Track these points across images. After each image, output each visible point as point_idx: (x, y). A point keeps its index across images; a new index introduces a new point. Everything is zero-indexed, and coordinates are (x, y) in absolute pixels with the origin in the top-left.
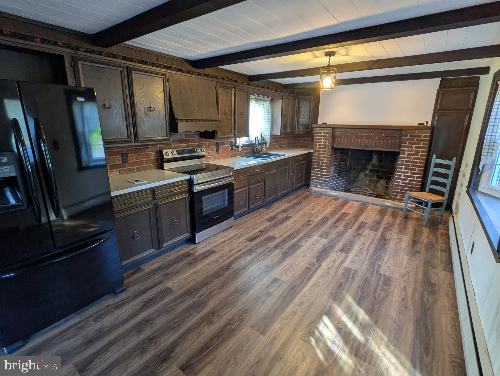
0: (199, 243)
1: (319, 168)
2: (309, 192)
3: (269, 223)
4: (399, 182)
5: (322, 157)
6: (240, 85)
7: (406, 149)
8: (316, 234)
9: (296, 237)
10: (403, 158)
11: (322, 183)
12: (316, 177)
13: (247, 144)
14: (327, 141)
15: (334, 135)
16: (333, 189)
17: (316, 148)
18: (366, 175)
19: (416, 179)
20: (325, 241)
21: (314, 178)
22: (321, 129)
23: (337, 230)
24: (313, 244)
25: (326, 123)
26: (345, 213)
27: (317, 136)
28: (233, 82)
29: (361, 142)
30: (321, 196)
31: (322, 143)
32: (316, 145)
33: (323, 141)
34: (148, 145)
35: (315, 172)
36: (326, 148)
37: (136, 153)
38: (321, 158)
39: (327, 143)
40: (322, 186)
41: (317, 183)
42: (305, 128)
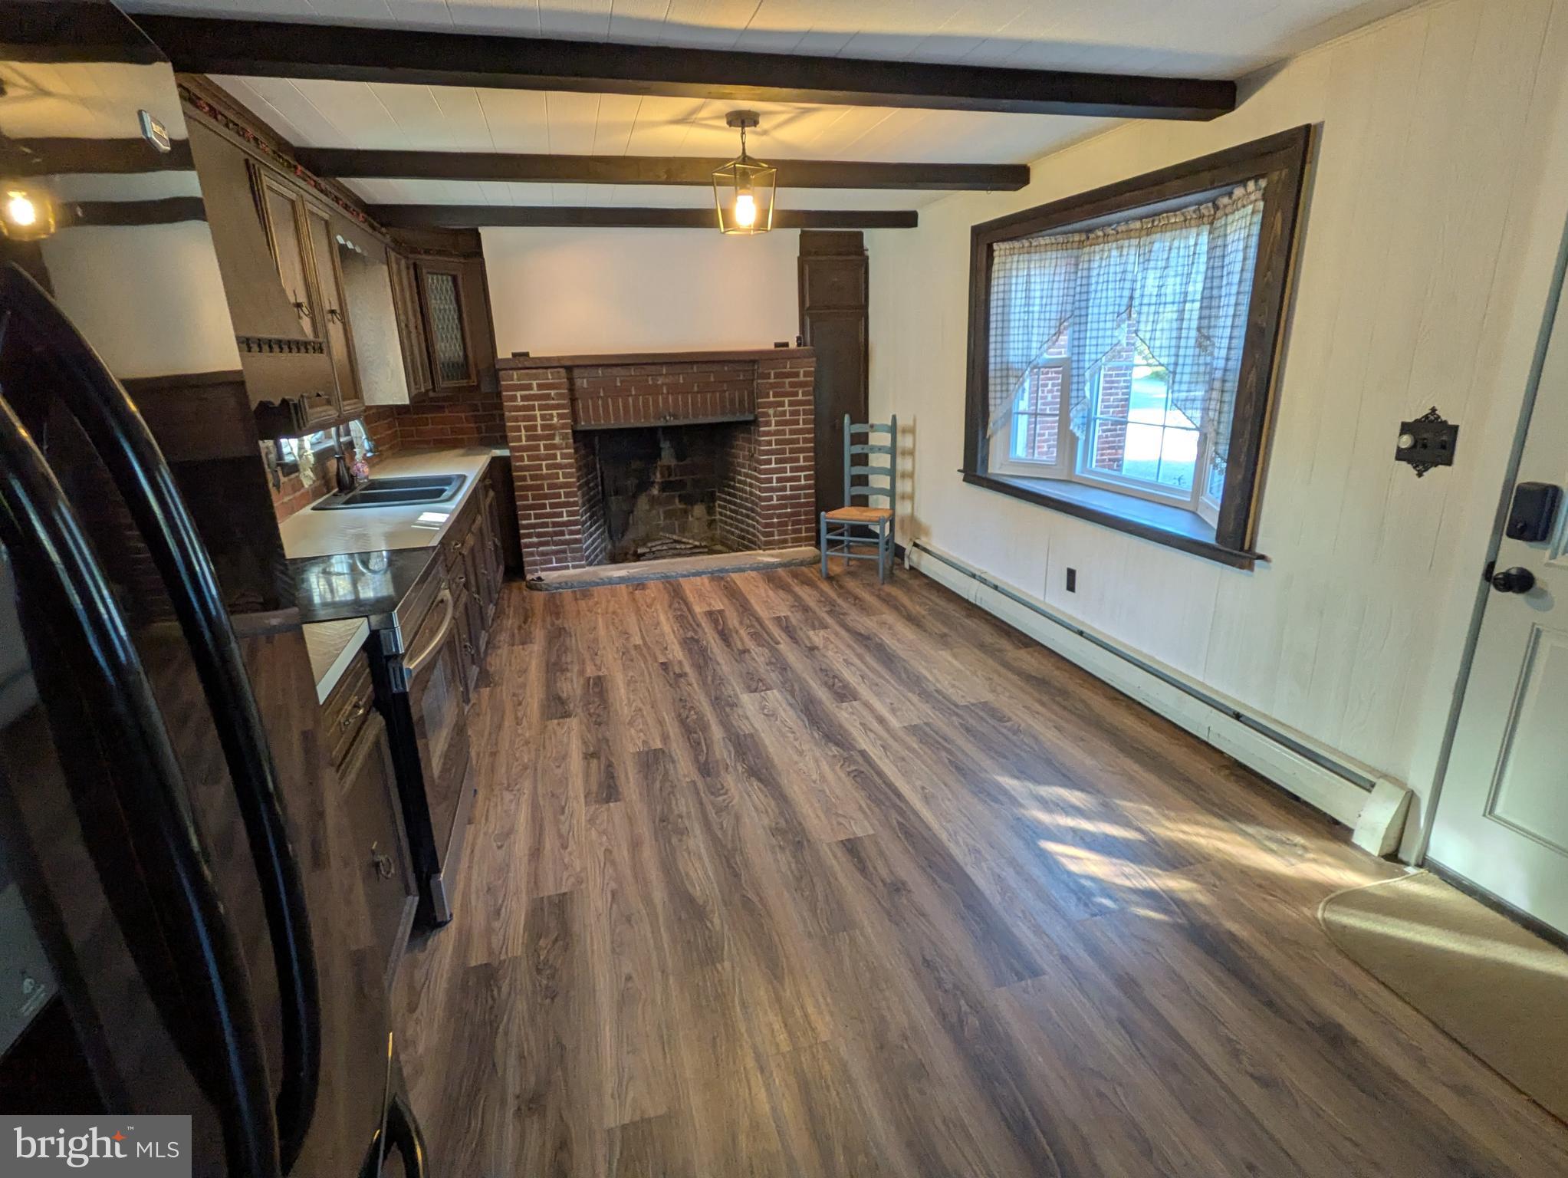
1: (544, 506)
2: (542, 589)
3: (574, 723)
4: (771, 499)
5: (548, 467)
7: (771, 411)
8: (734, 690)
9: (702, 719)
10: (768, 434)
11: (564, 551)
12: (539, 535)
14: (554, 412)
15: (574, 391)
17: (519, 439)
18: (653, 501)
19: (803, 482)
20: (777, 696)
21: (535, 540)
22: (527, 374)
23: (759, 658)
24: (766, 715)
25: (526, 354)
26: (711, 612)
27: (513, 398)
28: (283, 166)
29: (655, 403)
31: (539, 422)
32: (518, 429)
33: (538, 413)
35: (533, 521)
36: (554, 435)
38: (544, 472)
39: (555, 419)
40: (565, 560)
41: (548, 554)
42: (456, 375)
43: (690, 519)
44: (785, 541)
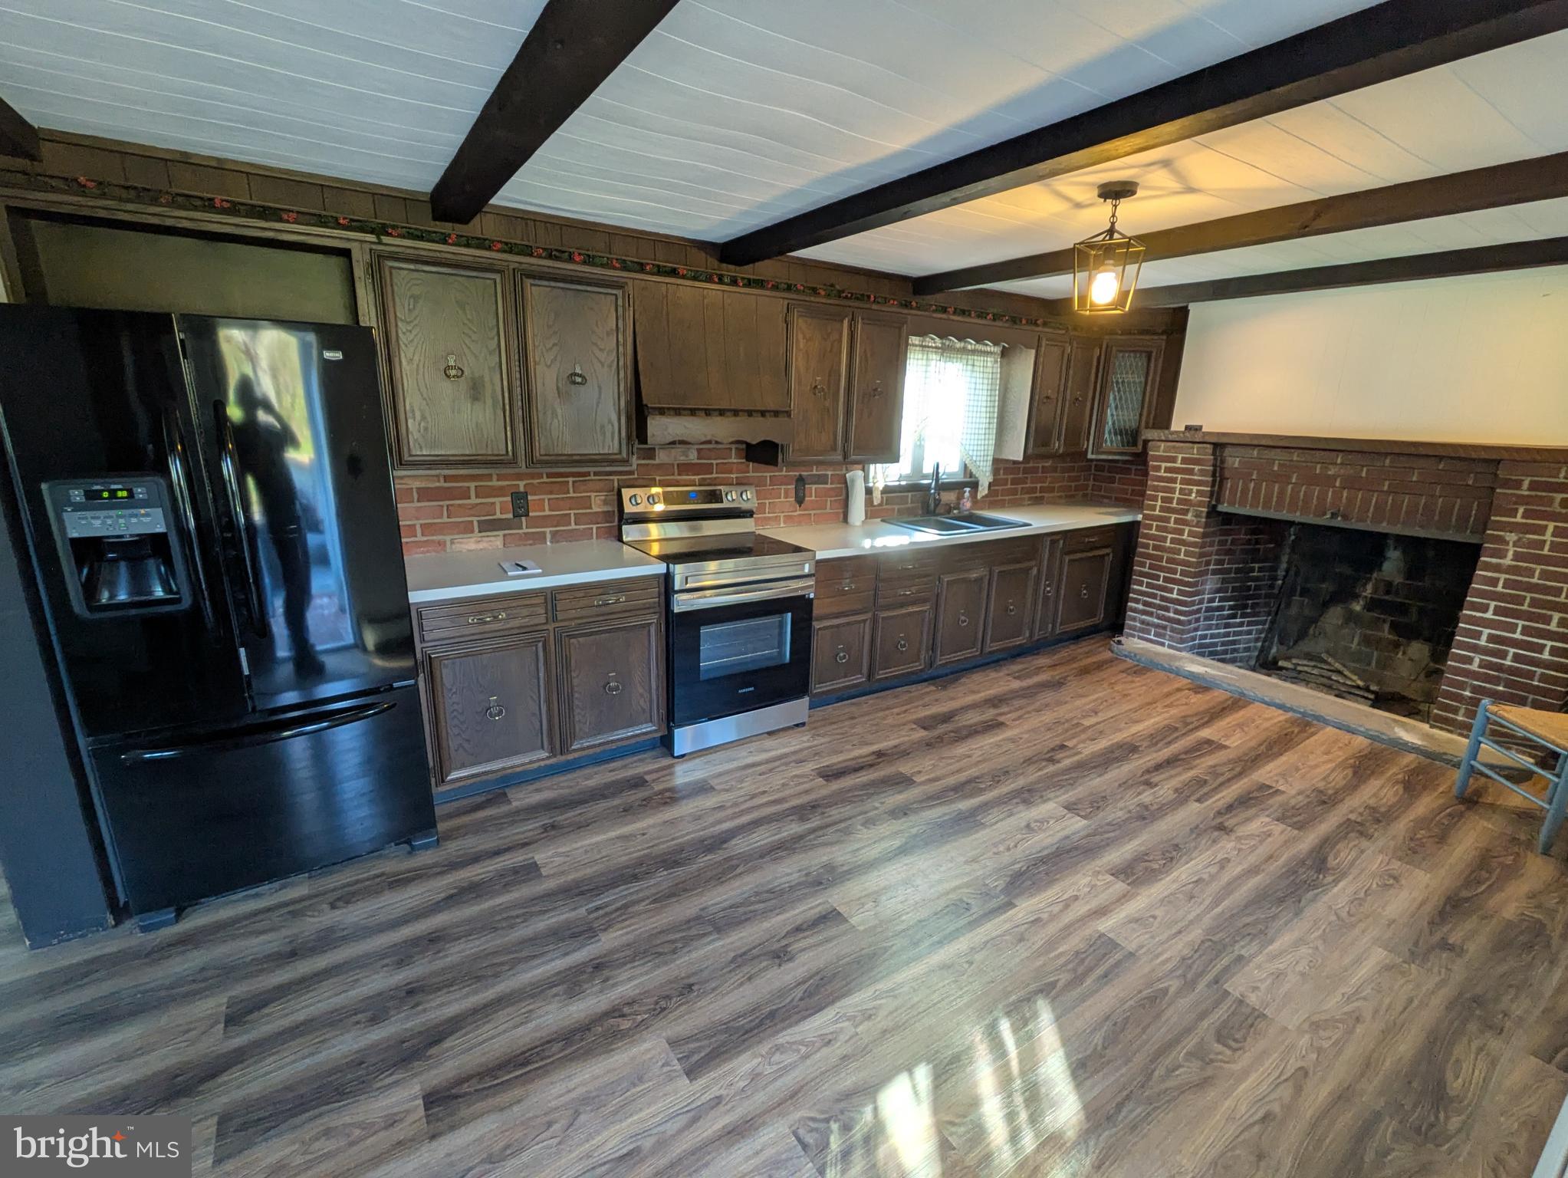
0: (683, 756)
1: (1157, 578)
2: (1112, 652)
3: (922, 734)
5: (1173, 541)
6: (874, 307)
7: (1512, 537)
8: (1057, 797)
9: (981, 791)
10: (1497, 568)
11: (1164, 628)
12: (1146, 604)
13: (903, 483)
14: (1195, 488)
15: (1222, 469)
16: (1204, 650)
17: (1153, 508)
18: (1350, 618)
20: (1076, 825)
21: (1140, 607)
22: (1174, 447)
23: (1147, 797)
24: (1028, 826)
25: (1198, 429)
26: (1209, 742)
27: (1158, 469)
28: (851, 298)
29: (1322, 498)
30: (1150, 670)
31: (1177, 495)
32: (1155, 498)
33: (1178, 486)
34: (588, 474)
35: (1144, 589)
36: (1187, 511)
37: (551, 493)
38: (1168, 544)
39: (1194, 495)
40: (1162, 636)
41: (1148, 624)
42: (1122, 442)
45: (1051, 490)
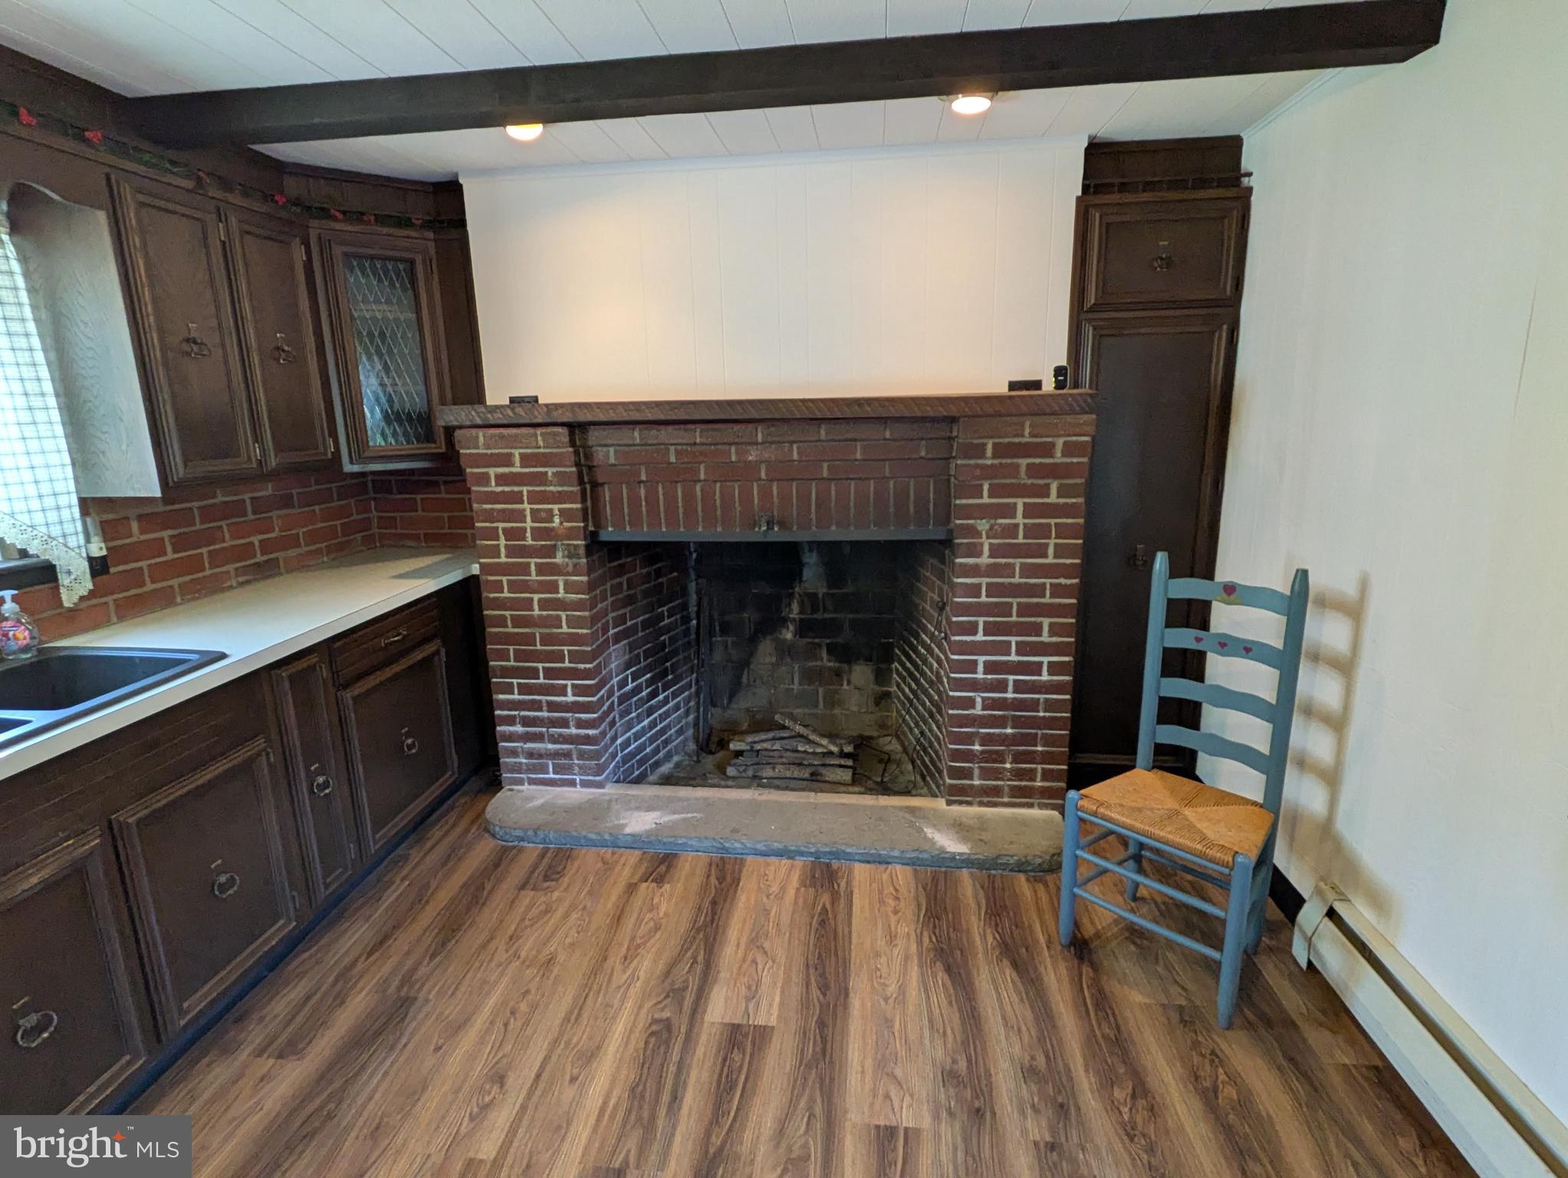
1: (534, 673)
4: (970, 703)
5: (544, 605)
7: (983, 525)
10: (975, 571)
11: (567, 755)
12: (526, 722)
14: (556, 507)
15: (591, 469)
17: (495, 552)
18: (785, 651)
19: (1045, 677)
21: (519, 729)
22: (502, 437)
25: (532, 401)
27: (484, 479)
29: (746, 498)
30: (570, 857)
31: (529, 523)
32: (493, 534)
33: (527, 507)
35: (516, 697)
36: (554, 548)
38: (537, 612)
39: (557, 520)
40: (568, 769)
41: (540, 756)
42: (406, 434)
43: (845, 686)
44: (996, 791)
45: (294, 542)
